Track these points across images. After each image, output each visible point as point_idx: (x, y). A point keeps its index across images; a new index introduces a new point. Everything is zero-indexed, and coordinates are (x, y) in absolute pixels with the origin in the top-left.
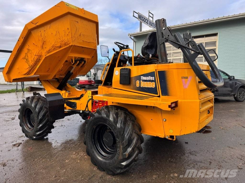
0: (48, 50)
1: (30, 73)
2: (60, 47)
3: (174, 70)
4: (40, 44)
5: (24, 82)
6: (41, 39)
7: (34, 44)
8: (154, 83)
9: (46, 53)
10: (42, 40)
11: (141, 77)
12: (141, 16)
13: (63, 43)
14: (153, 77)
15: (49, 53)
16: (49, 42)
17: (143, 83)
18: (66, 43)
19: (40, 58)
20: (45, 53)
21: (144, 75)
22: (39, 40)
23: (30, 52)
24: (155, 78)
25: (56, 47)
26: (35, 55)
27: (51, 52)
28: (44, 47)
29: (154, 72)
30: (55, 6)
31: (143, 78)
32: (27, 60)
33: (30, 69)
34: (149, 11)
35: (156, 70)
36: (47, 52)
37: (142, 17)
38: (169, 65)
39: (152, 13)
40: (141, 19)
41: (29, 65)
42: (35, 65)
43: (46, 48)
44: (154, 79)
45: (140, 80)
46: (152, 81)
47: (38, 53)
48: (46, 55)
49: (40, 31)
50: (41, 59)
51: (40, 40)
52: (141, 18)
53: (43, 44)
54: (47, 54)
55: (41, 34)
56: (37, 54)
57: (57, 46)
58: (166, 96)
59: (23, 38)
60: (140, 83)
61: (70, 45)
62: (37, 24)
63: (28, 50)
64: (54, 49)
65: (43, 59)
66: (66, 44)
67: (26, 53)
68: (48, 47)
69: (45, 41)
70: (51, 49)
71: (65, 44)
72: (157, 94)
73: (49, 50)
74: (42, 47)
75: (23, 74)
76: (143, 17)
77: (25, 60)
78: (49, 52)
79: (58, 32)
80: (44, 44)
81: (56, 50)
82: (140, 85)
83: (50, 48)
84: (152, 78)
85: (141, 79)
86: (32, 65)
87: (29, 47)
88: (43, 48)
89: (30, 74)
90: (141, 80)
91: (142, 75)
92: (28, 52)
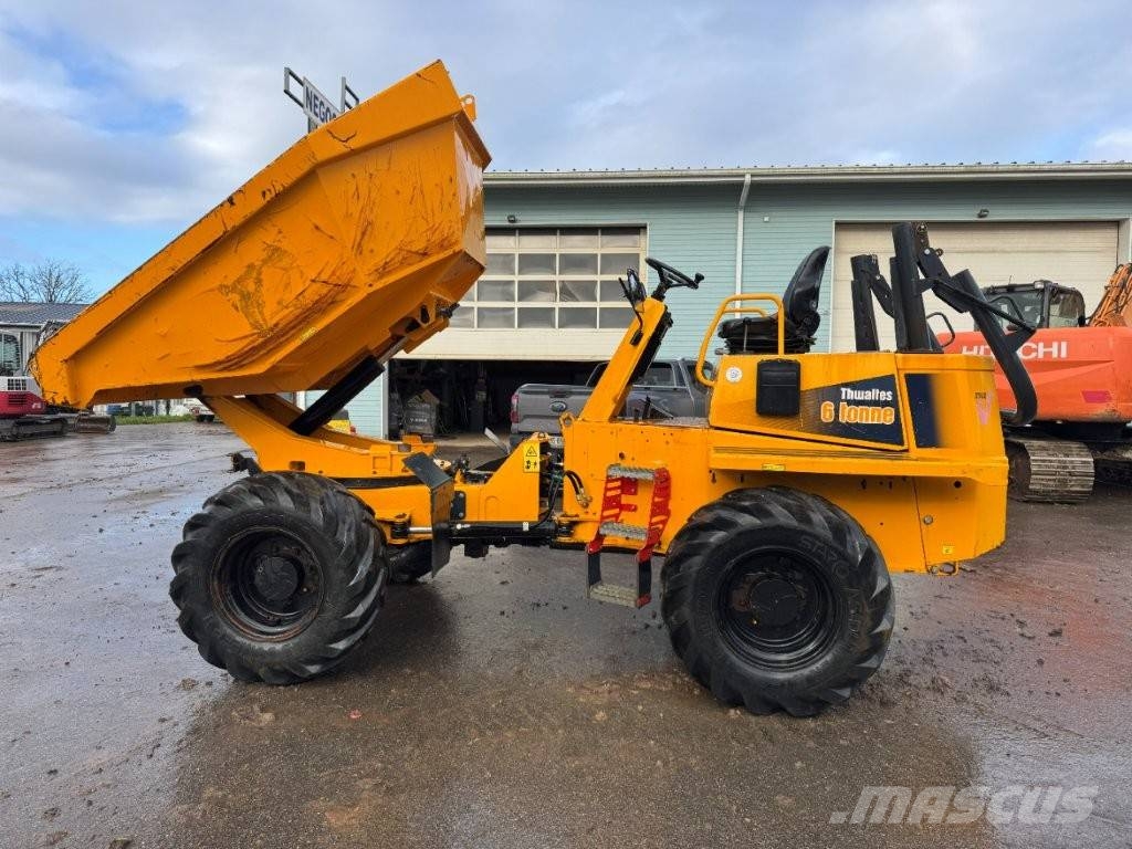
0: (382, 264)
1: (244, 363)
2: (425, 254)
3: (959, 375)
4: (351, 234)
5: (172, 401)
6: (355, 209)
7: (317, 228)
8: (890, 411)
9: (372, 278)
10: (360, 218)
11: (843, 390)
12: (316, 98)
13: (436, 237)
14: (889, 393)
15: (381, 276)
16: (386, 228)
17: (850, 411)
18: (443, 240)
19: (338, 293)
20: (370, 274)
21: (854, 386)
22: (348, 216)
23: (285, 262)
24: (895, 396)
25: (410, 252)
26: (313, 281)
27: (390, 273)
28: (366, 246)
29: (893, 376)
30: (418, 75)
31: (851, 394)
32: (245, 297)
33: (256, 344)
34: (344, 79)
35: (898, 370)
36: (376, 270)
37: (318, 103)
38: (942, 358)
39: (355, 93)
40: (317, 110)
41: (255, 325)
42: (294, 327)
43: (372, 251)
44: (890, 398)
45: (836, 399)
46: (885, 404)
47: (333, 273)
48: (371, 285)
49: (353, 175)
50: (342, 301)
51: (351, 214)
52: (316, 105)
53: (364, 234)
54: (374, 281)
55: (357, 189)
56: (324, 277)
57: (413, 250)
58: (933, 449)
59: (268, 197)
60: (837, 410)
61: (457, 249)
62: (354, 144)
63: (275, 252)
64: (404, 263)
65: (350, 301)
66: (446, 243)
67: (251, 267)
68: (383, 248)
69: (370, 224)
70: (393, 259)
71: (442, 246)
72: (902, 443)
73: (386, 263)
74: (359, 245)
75: (191, 365)
76: (322, 103)
77: (235, 297)
78: (384, 270)
79: (417, 191)
80: (366, 237)
81: (410, 265)
82: (837, 416)
83: (392, 256)
84: (886, 396)
85: (843, 397)
86: (276, 325)
87: (284, 237)
88: (361, 253)
89: (242, 366)
90: (842, 401)
91: (846, 385)
92: (265, 262)
